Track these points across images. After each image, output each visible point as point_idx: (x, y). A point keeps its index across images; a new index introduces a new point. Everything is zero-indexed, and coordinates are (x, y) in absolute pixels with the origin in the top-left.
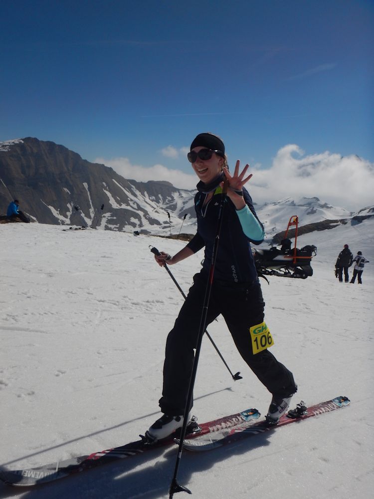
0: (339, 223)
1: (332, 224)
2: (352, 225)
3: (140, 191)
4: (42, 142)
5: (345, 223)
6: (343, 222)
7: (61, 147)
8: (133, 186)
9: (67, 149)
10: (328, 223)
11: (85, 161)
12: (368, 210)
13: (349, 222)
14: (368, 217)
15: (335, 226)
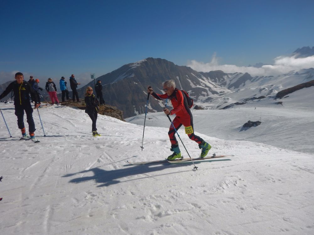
3: (206, 77)
4: (155, 59)
7: (164, 60)
8: (202, 75)
9: (167, 61)
11: (177, 65)
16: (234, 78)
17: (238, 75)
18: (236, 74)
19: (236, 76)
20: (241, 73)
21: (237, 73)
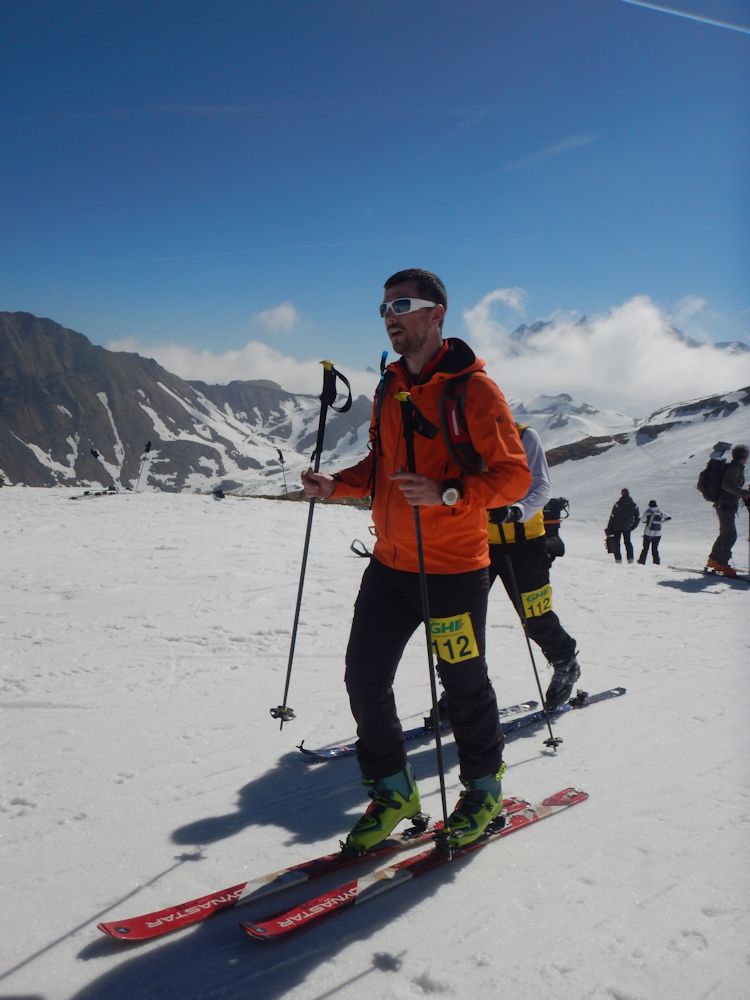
0: (613, 442)
1: (599, 445)
3: (215, 403)
4: (9, 314)
5: (625, 442)
6: (621, 439)
7: (47, 323)
8: (199, 393)
9: (59, 327)
10: (593, 444)
11: (99, 348)
12: (666, 413)
13: (633, 439)
14: (668, 427)
15: (604, 449)
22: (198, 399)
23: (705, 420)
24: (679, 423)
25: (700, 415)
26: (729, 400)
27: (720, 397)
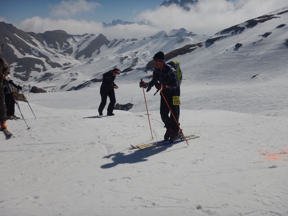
0: (197, 46)
1: (191, 48)
2: (206, 47)
3: (39, 41)
5: (201, 46)
6: (200, 45)
10: (188, 48)
13: (204, 44)
14: (218, 39)
15: (193, 50)
16: (84, 42)
17: (88, 37)
18: (86, 36)
19: (86, 38)
20: (92, 35)
21: (86, 34)
22: (32, 40)
23: (232, 35)
24: (222, 37)
25: (230, 33)
26: (241, 26)
27: (238, 25)
